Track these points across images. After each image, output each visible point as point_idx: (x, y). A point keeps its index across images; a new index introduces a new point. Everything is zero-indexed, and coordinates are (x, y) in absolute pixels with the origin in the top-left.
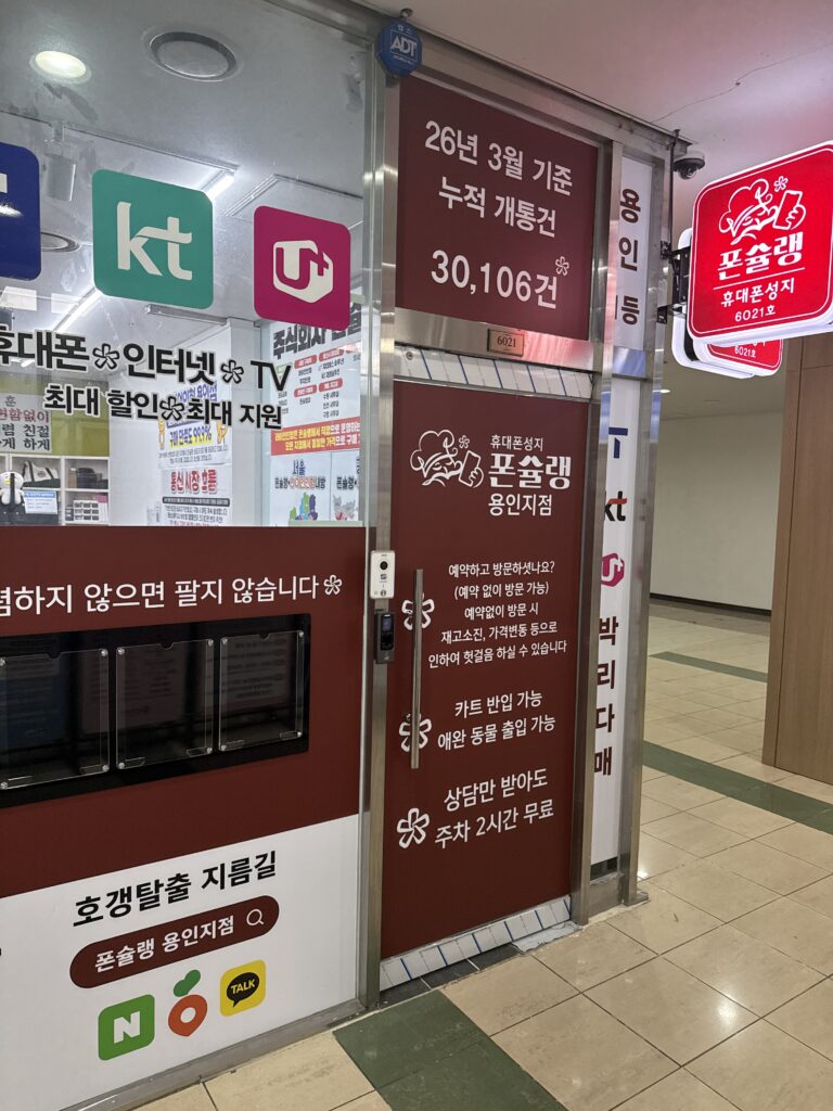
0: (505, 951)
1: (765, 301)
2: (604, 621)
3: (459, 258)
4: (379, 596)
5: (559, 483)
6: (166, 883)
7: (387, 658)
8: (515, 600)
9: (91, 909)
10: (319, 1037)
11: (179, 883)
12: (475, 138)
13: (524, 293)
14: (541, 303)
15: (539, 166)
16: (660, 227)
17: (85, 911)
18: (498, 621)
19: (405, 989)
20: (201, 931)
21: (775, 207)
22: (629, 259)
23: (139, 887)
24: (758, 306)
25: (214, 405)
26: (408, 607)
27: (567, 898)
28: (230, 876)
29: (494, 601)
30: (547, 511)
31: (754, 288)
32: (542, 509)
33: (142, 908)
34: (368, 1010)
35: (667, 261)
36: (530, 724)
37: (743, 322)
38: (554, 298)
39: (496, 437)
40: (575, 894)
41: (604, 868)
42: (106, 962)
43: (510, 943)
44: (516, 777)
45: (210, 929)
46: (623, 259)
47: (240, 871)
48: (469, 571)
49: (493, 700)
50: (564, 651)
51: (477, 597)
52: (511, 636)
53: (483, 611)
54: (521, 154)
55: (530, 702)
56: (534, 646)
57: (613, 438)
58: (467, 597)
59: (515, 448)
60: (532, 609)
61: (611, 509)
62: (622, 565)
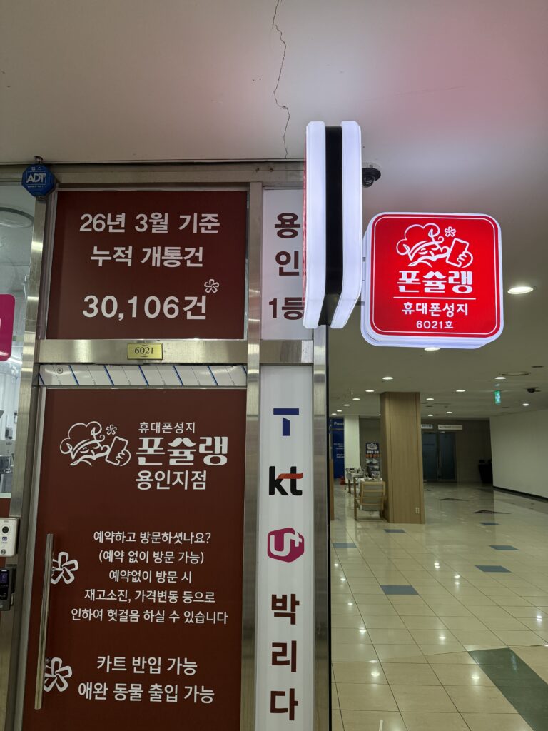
2: (279, 597)
3: (109, 298)
5: (213, 460)
7: (1, 606)
8: (164, 567)
12: (123, 215)
13: (172, 313)
14: (190, 317)
15: (186, 219)
18: (144, 585)
29: (140, 566)
30: (202, 486)
36: (183, 691)
38: (203, 311)
39: (144, 424)
48: (114, 538)
49: (139, 661)
50: (225, 623)
51: (122, 561)
52: (160, 601)
53: (129, 575)
54: (166, 215)
55: (182, 669)
56: (187, 614)
57: (280, 418)
58: (111, 560)
59: (164, 432)
60: (185, 577)
61: (281, 484)
62: (301, 540)
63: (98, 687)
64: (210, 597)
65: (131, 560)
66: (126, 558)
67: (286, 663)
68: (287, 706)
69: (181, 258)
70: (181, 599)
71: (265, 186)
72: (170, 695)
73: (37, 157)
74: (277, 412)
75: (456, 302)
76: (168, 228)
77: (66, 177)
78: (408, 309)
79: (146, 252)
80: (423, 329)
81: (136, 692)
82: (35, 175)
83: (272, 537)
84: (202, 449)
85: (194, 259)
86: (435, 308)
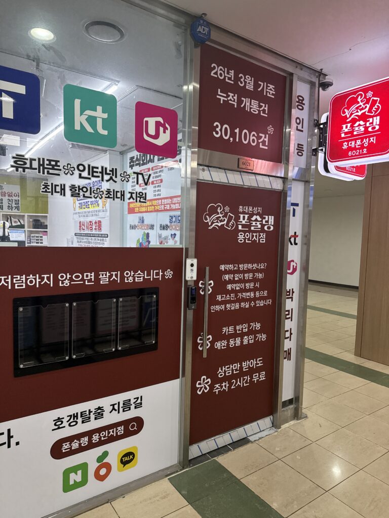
0: (244, 441)
1: (362, 147)
2: (288, 290)
3: (225, 126)
4: (190, 279)
5: (269, 228)
6: (94, 411)
7: (193, 307)
8: (249, 281)
9: (60, 423)
10: (161, 481)
11: (99, 411)
12: (233, 72)
13: (254, 142)
14: (261, 146)
15: (261, 84)
16: (314, 112)
17: (57, 424)
18: (242, 291)
19: (200, 459)
20: (109, 433)
21: (367, 105)
22: (300, 127)
23: (81, 413)
24: (359, 149)
25: (117, 192)
26: (202, 284)
27: (271, 417)
28: (122, 407)
29: (240, 281)
30: (263, 241)
31: (357, 141)
32: (261, 240)
33: (83, 422)
34: (183, 468)
35: (317, 128)
36: (255, 337)
37: (352, 156)
38: (267, 144)
39: (241, 207)
40: (275, 415)
41: (287, 403)
42: (66, 447)
43: (246, 438)
44: (249, 362)
45: (113, 432)
46: (297, 127)
47: (127, 405)
48: (229, 268)
49: (239, 327)
51: (232, 280)
52: (247, 297)
53: (235, 286)
54: (253, 79)
55: (255, 327)
56: (257, 302)
57: (293, 207)
59: (249, 212)
60: (257, 285)
61: (291, 240)
62: (296, 265)
63: (223, 342)
64: (266, 293)
65: (236, 279)
67: (289, 318)
68: (289, 336)
69: (258, 109)
71: (299, 79)
74: (292, 204)
76: (253, 88)
79: (243, 100)
81: (238, 342)
85: (264, 111)
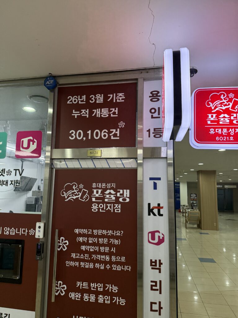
2: (153, 260)
3: (79, 131)
5: (123, 200)
8: (103, 245)
12: (85, 96)
13: (105, 136)
14: (113, 138)
15: (110, 96)
18: (96, 253)
22: (155, 115)
25: (4, 181)
29: (94, 244)
36: (112, 299)
38: (118, 135)
39: (94, 184)
48: (83, 232)
49: (93, 284)
50: (130, 271)
51: (86, 242)
52: (102, 260)
53: (89, 248)
54: (102, 95)
55: (112, 289)
56: (113, 266)
57: (152, 181)
58: (82, 241)
59: (102, 187)
60: (112, 250)
61: (154, 211)
62: (163, 236)
63: (77, 294)
64: (123, 259)
65: (90, 242)
66: (88, 240)
67: (157, 290)
68: (158, 309)
69: (109, 113)
70: (111, 259)
71: (145, 80)
72: (107, 300)
73: (50, 74)
74: (151, 179)
75: (235, 128)
76: (103, 101)
77: (61, 81)
78: (212, 132)
79: (94, 111)
80: (219, 141)
81: (93, 298)
82: (49, 81)
83: (150, 234)
84: (118, 195)
85: (114, 113)
86: (225, 131)
